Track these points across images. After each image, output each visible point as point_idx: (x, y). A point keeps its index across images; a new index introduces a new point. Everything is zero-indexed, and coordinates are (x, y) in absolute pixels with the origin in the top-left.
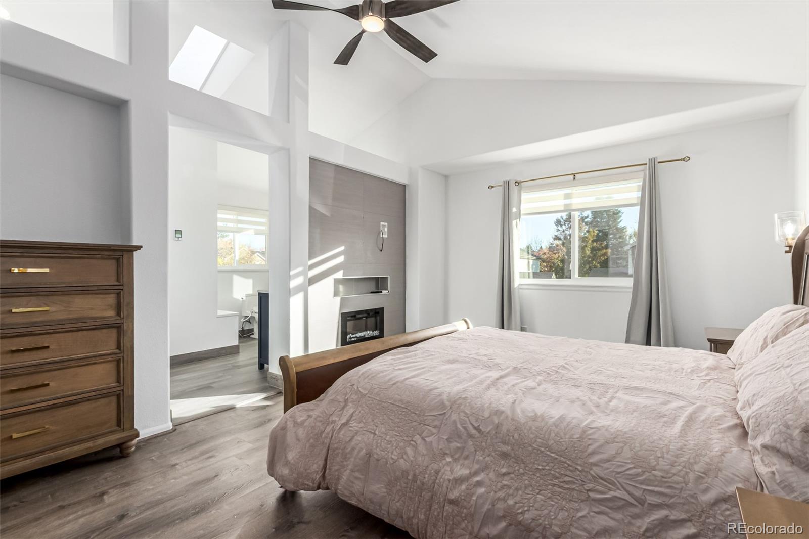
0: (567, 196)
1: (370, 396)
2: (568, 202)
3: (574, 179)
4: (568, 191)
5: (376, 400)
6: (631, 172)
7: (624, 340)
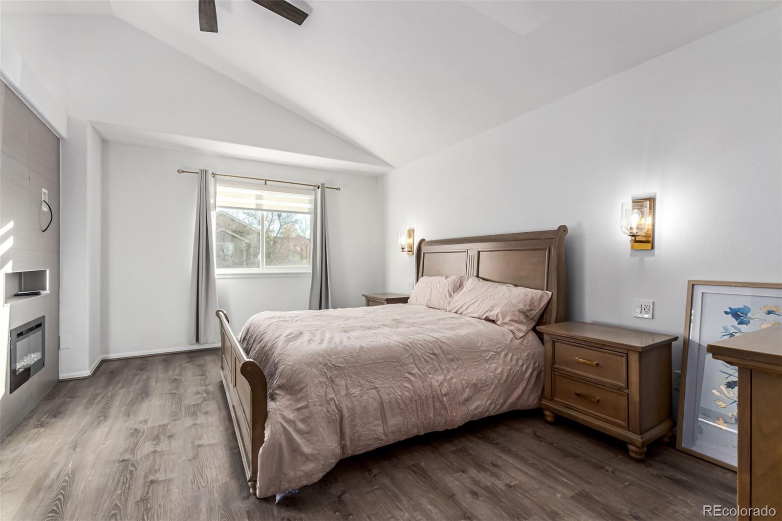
0: (259, 197)
1: (350, 366)
2: (259, 202)
3: (266, 184)
4: (259, 192)
5: (358, 366)
6: (307, 189)
7: (308, 308)
